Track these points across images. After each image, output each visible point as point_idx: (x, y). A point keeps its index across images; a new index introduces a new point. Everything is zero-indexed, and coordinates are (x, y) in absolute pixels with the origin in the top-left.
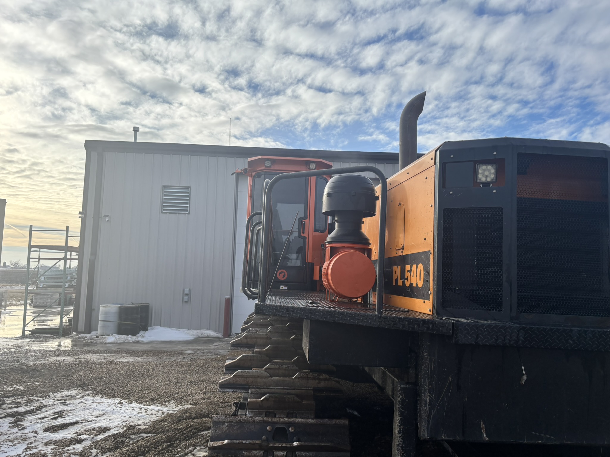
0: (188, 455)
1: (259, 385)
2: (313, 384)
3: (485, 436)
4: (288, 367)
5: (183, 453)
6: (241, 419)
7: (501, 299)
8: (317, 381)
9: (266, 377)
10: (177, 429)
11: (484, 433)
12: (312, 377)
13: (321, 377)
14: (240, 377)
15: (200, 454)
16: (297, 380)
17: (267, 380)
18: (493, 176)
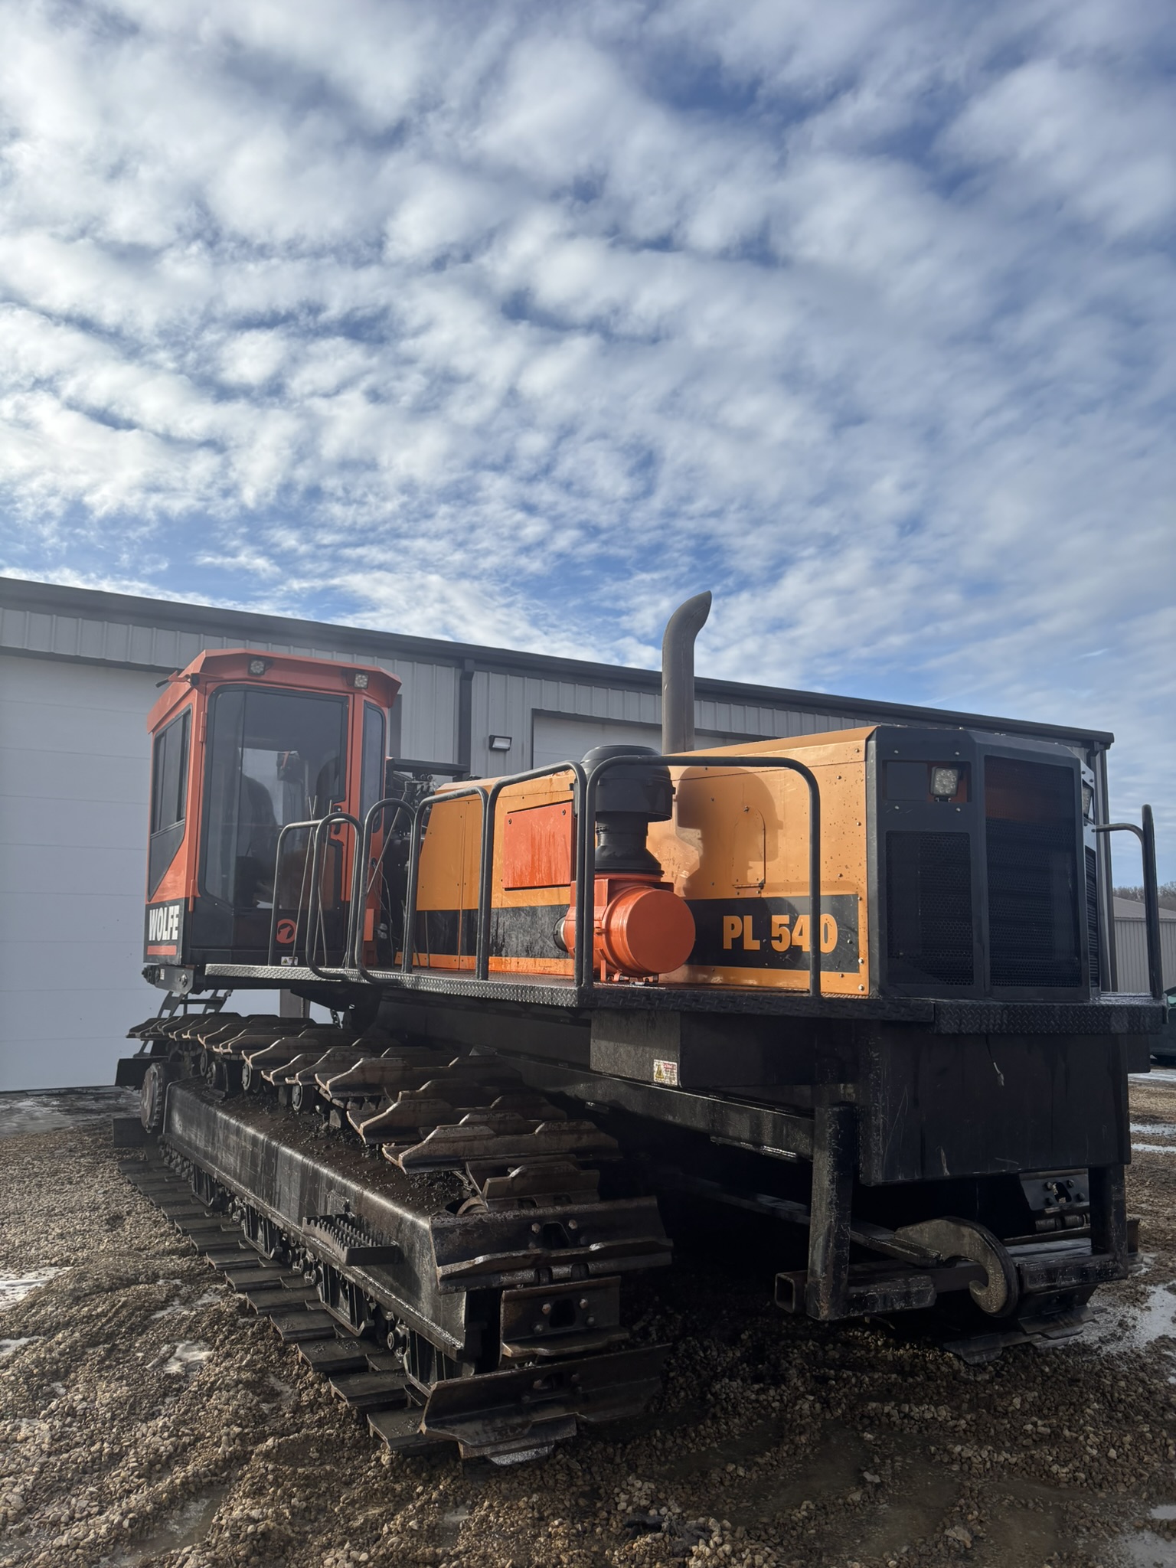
0: (169, 1361)
1: (476, 1153)
2: (569, 1141)
3: (946, 1171)
4: (505, 1116)
5: (156, 1359)
6: (483, 1217)
7: (971, 967)
8: (576, 1136)
9: (490, 1137)
10: (92, 1315)
11: (945, 1165)
12: (567, 1129)
13: (582, 1127)
14: (441, 1142)
15: (193, 1356)
16: (543, 1137)
17: (491, 1143)
18: (952, 787)
